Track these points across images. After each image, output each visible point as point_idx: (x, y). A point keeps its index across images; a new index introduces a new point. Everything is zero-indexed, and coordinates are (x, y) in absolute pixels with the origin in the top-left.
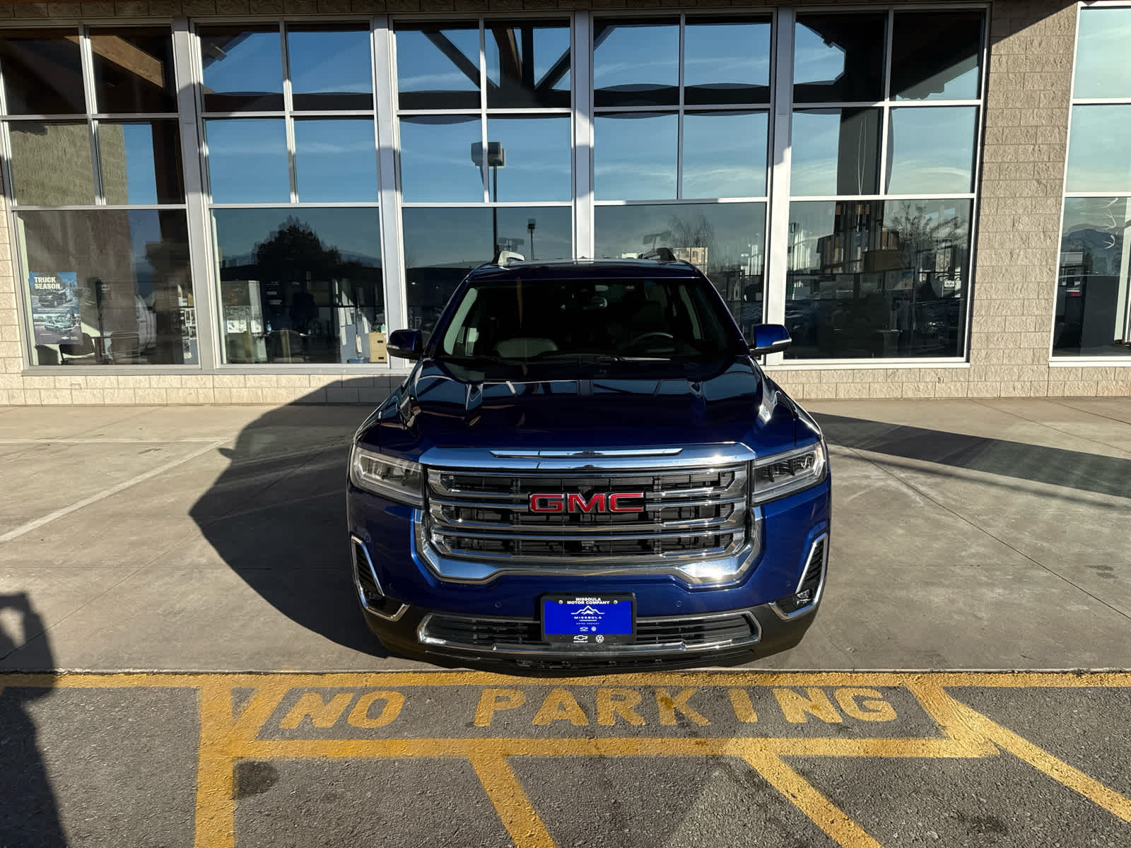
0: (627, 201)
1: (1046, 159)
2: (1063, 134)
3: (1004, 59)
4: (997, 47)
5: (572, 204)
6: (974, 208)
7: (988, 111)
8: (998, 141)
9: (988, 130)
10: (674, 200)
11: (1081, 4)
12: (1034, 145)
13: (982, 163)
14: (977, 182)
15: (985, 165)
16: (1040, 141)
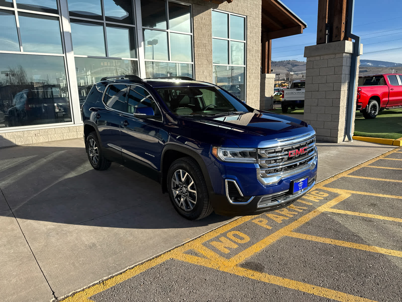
0: (88, 56)
1: (208, 54)
2: (211, 46)
3: (197, 22)
4: (195, 18)
5: (64, 55)
6: (193, 67)
7: (195, 37)
8: (197, 47)
9: (195, 43)
10: (105, 57)
11: (212, 9)
12: (206, 49)
13: (194, 53)
14: (193, 59)
15: (195, 54)
16: (207, 48)
